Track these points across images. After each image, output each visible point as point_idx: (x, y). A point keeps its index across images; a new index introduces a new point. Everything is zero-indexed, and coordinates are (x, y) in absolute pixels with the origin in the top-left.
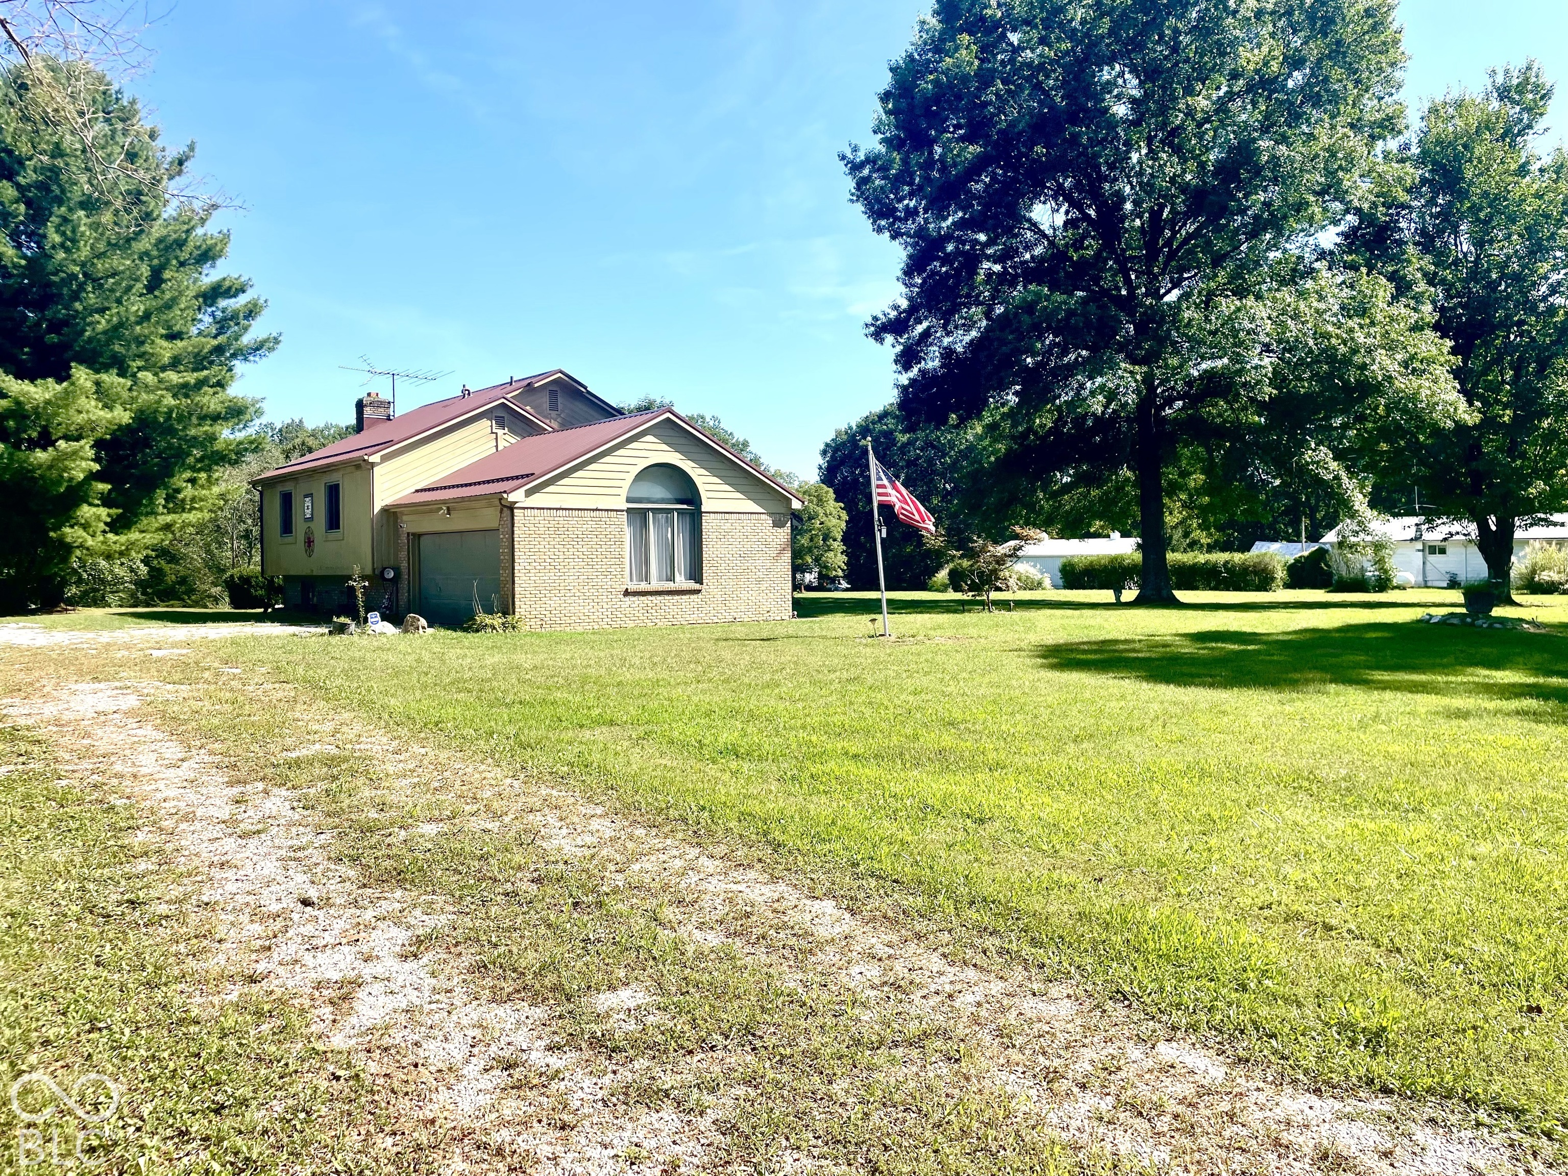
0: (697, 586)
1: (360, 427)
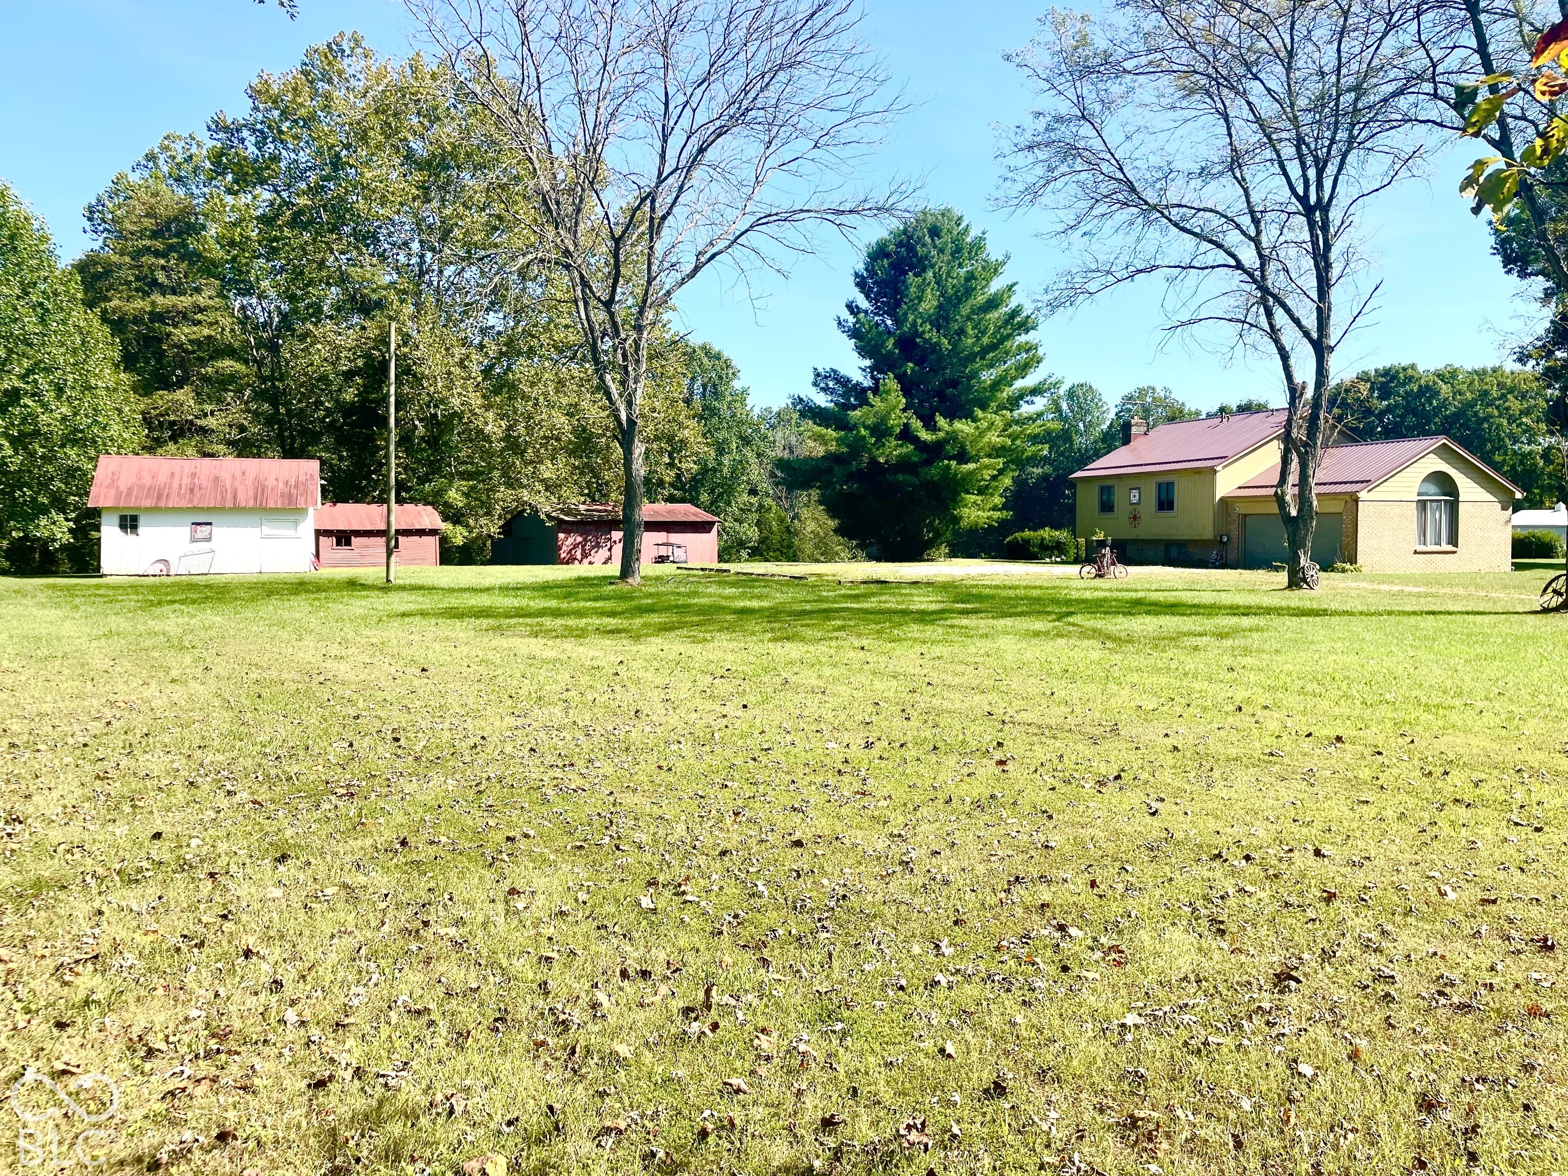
0: (1453, 548)
1: (1126, 440)
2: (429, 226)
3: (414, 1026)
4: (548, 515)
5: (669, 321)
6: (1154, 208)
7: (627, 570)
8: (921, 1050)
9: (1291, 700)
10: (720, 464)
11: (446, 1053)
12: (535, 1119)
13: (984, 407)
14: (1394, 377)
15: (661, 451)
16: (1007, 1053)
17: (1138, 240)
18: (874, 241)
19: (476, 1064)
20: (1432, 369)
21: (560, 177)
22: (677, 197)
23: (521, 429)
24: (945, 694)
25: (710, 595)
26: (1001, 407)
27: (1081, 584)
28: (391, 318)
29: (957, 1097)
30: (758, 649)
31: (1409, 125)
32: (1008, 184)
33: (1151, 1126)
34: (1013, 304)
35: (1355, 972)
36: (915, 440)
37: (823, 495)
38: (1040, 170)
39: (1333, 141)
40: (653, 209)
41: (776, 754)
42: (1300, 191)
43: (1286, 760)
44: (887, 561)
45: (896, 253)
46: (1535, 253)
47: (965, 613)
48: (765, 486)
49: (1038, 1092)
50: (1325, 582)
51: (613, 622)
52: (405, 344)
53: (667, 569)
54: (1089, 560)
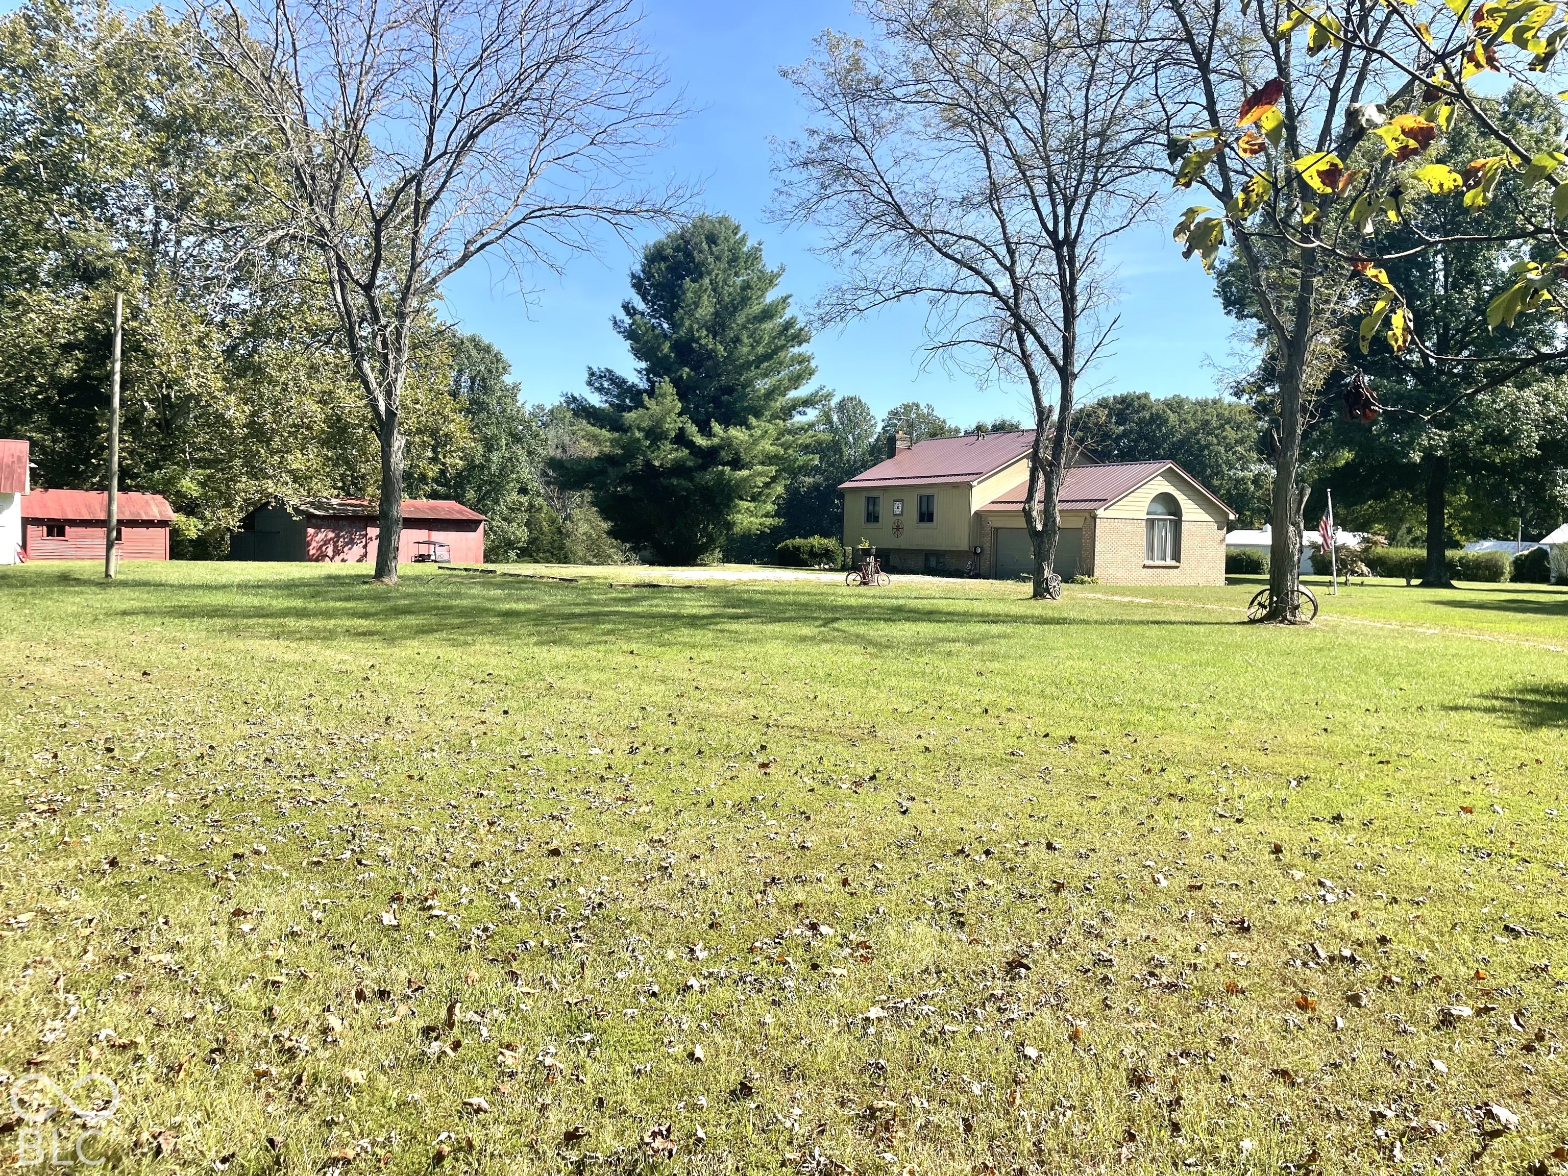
0: (1177, 564)
1: (892, 454)
2: (166, 192)
3: (117, 1062)
4: (296, 509)
5: (435, 310)
6: (919, 232)
7: (382, 569)
8: (670, 1056)
9: (1032, 703)
10: (488, 460)
11: (153, 1087)
12: (252, 1155)
13: (758, 415)
14: (1130, 405)
15: (424, 445)
16: (755, 1054)
17: (905, 261)
18: (651, 243)
19: (188, 1099)
20: (1162, 399)
21: (317, 150)
22: (445, 182)
23: (267, 415)
24: (712, 698)
25: (473, 597)
26: (775, 416)
27: (846, 591)
28: (118, 289)
29: (703, 1101)
30: (523, 652)
31: (1145, 172)
32: (783, 197)
33: (889, 1116)
34: (787, 316)
35: (1079, 958)
36: (690, 445)
37: (596, 496)
38: (814, 187)
39: (1079, 182)
40: (418, 193)
41: (536, 762)
42: (1050, 226)
43: (1026, 759)
44: (660, 565)
45: (673, 257)
46: (1251, 297)
47: (736, 617)
48: (536, 485)
49: (783, 1090)
50: (1065, 593)
51: (364, 623)
52: (135, 317)
53: (428, 568)
54: (853, 567)
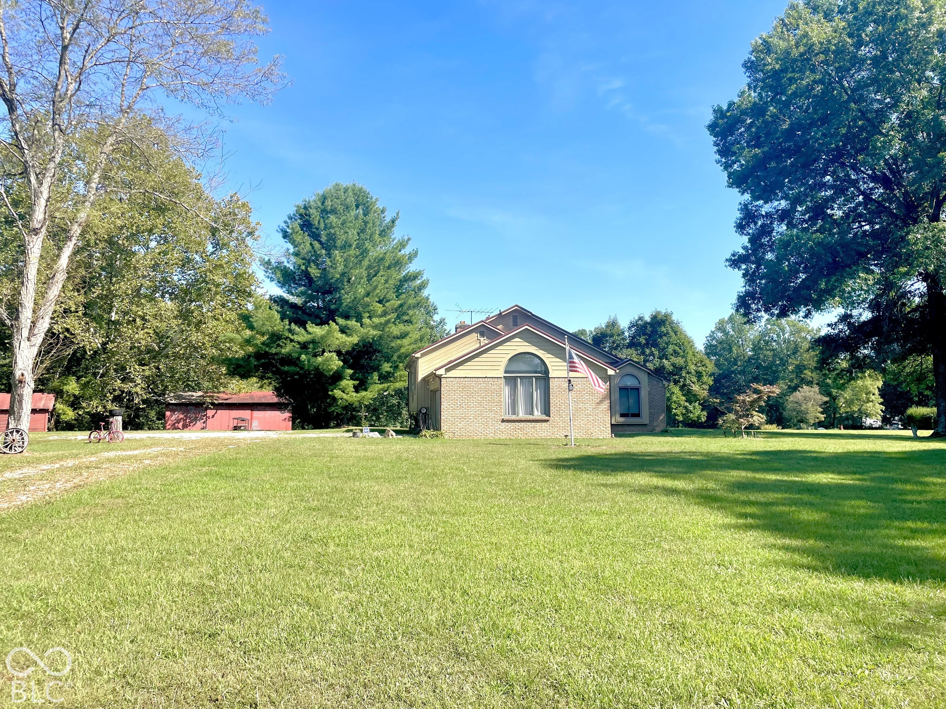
0: (547, 418)
